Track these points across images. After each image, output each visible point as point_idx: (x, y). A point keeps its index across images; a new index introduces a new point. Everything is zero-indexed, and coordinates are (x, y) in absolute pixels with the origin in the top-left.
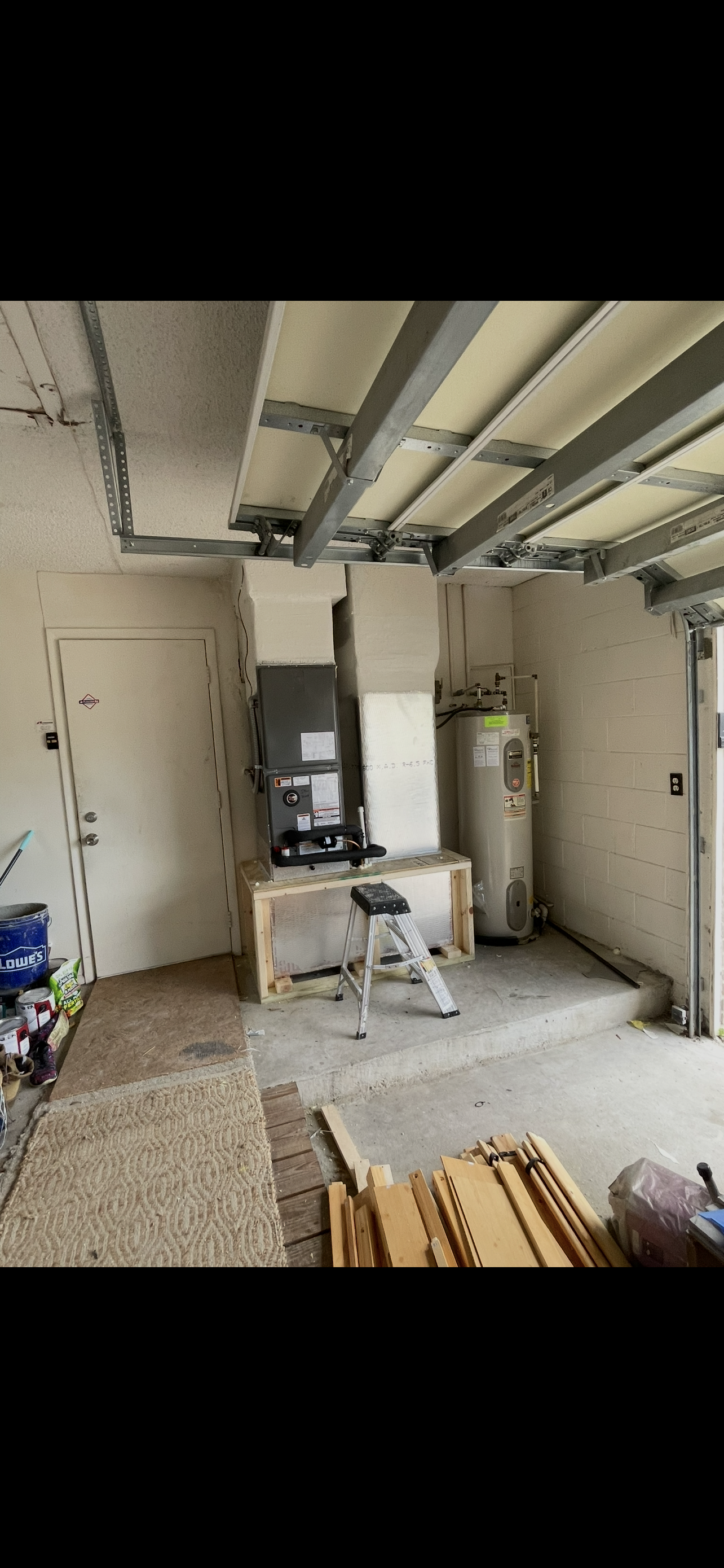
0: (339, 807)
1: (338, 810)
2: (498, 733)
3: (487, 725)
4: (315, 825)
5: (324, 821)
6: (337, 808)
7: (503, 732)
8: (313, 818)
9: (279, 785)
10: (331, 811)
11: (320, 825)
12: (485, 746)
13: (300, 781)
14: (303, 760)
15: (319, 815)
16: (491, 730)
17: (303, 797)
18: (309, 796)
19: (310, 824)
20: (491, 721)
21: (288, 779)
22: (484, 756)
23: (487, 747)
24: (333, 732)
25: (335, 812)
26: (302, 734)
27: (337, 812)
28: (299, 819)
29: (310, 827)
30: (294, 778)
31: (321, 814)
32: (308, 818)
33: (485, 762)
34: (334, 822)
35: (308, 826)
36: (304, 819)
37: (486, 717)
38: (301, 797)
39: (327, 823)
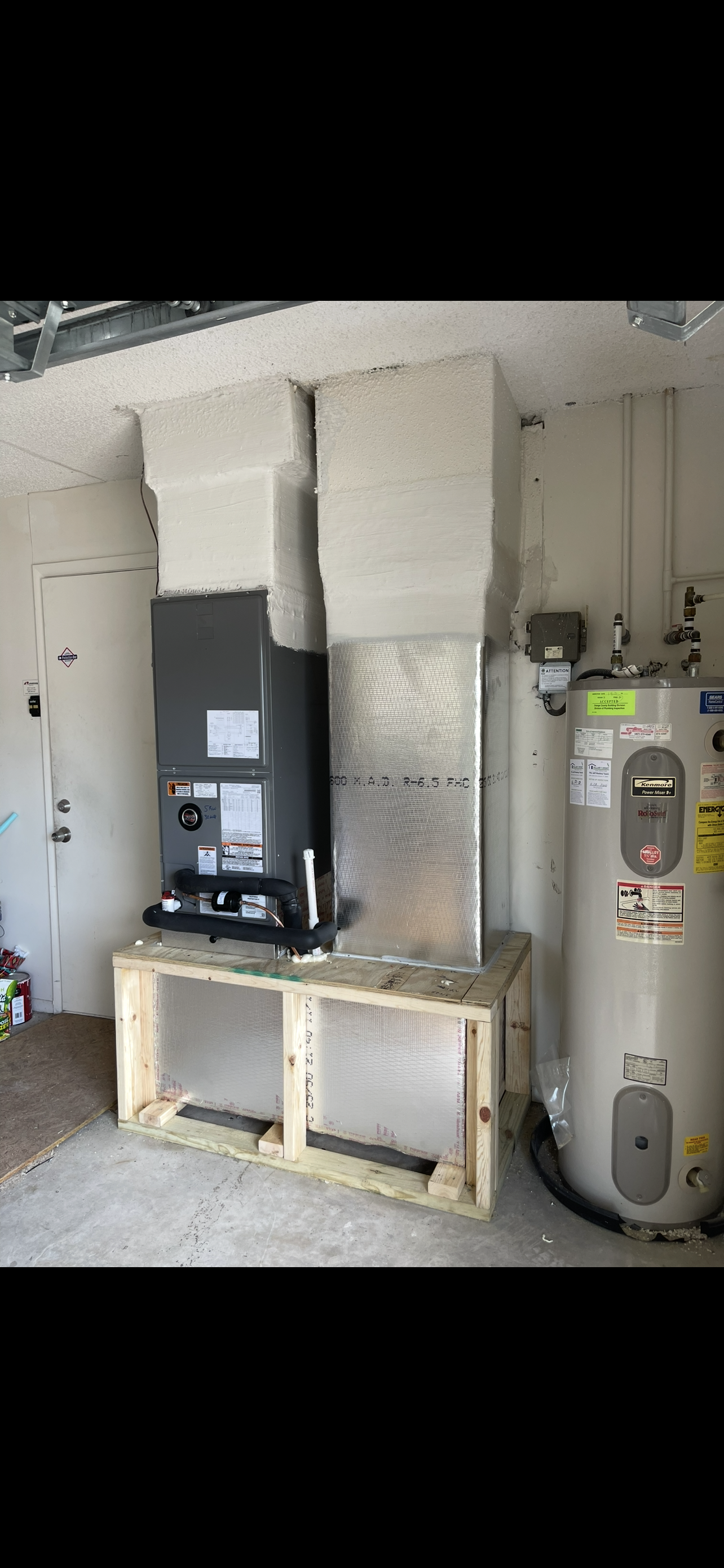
0: (261, 844)
1: (261, 849)
2: (610, 732)
3: (591, 711)
4: (224, 867)
5: (237, 863)
6: (259, 846)
7: (623, 728)
8: (221, 855)
9: (174, 792)
10: (248, 849)
11: (231, 869)
12: (586, 758)
13: (204, 790)
14: (209, 756)
15: (231, 852)
16: (603, 723)
17: (207, 817)
18: (217, 817)
19: (215, 864)
20: (598, 701)
21: (187, 784)
22: (583, 782)
23: (589, 762)
24: (257, 712)
25: (255, 852)
26: (208, 711)
27: (258, 852)
28: (201, 853)
29: (215, 869)
30: (194, 784)
31: (233, 850)
32: (213, 854)
33: (584, 796)
34: (254, 868)
35: (213, 867)
36: (207, 854)
37: (590, 693)
38: (204, 818)
39: (241, 868)
